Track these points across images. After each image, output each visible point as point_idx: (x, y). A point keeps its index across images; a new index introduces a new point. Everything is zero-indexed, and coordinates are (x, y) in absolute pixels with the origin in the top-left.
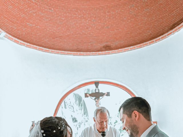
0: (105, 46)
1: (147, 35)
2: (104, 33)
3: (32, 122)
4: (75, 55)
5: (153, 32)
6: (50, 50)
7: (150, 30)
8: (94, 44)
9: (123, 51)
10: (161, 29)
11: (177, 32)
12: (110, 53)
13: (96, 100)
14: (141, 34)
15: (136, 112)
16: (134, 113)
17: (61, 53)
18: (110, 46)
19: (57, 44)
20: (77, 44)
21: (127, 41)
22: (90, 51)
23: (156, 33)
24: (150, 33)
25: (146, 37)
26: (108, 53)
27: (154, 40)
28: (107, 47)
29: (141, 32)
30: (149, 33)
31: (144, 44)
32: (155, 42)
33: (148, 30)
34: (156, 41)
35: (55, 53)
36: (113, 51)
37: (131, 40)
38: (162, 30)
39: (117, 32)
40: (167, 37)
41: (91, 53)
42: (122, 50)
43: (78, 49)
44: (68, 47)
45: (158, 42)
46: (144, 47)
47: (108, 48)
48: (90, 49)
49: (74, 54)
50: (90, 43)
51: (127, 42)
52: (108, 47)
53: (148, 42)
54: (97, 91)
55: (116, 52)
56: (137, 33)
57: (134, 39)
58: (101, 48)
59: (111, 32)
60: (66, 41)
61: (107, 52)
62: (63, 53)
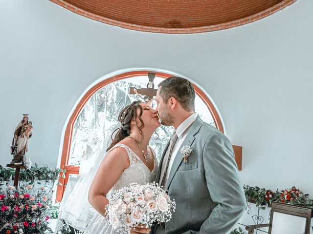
0: (171, 21)
1: (238, 12)
2: (173, 3)
3: (24, 115)
4: (124, 28)
5: (248, 8)
6: (86, 12)
7: (244, 5)
8: (155, 16)
9: (199, 31)
10: (261, 4)
11: (289, 5)
12: (179, 32)
13: (147, 100)
14: (229, 10)
15: (174, 99)
16: (172, 100)
17: (102, 19)
18: (180, 23)
19: (99, 6)
20: (129, 13)
21: (207, 17)
22: (148, 25)
23: (253, 9)
24: (244, 8)
25: (237, 14)
26: (175, 31)
27: (249, 18)
28: (175, 23)
29: (229, 6)
30: (242, 9)
31: (233, 24)
32: (250, 21)
33: (240, 4)
34: (251, 19)
35: (93, 18)
36: (184, 29)
37: (213, 18)
38: (263, 5)
39: (193, 3)
40: (271, 14)
41: (150, 28)
42: (198, 29)
43: (131, 20)
44: (116, 15)
45: (256, 20)
46: (233, 27)
47: (175, 25)
48: (149, 23)
49: (124, 25)
50: (150, 14)
51: (207, 20)
52: (177, 23)
53: (239, 21)
54: (150, 87)
55: (188, 31)
56: (223, 9)
57: (217, 16)
58: (165, 23)
59: (183, 2)
60: (113, 6)
61: (173, 29)
62: (106, 20)
